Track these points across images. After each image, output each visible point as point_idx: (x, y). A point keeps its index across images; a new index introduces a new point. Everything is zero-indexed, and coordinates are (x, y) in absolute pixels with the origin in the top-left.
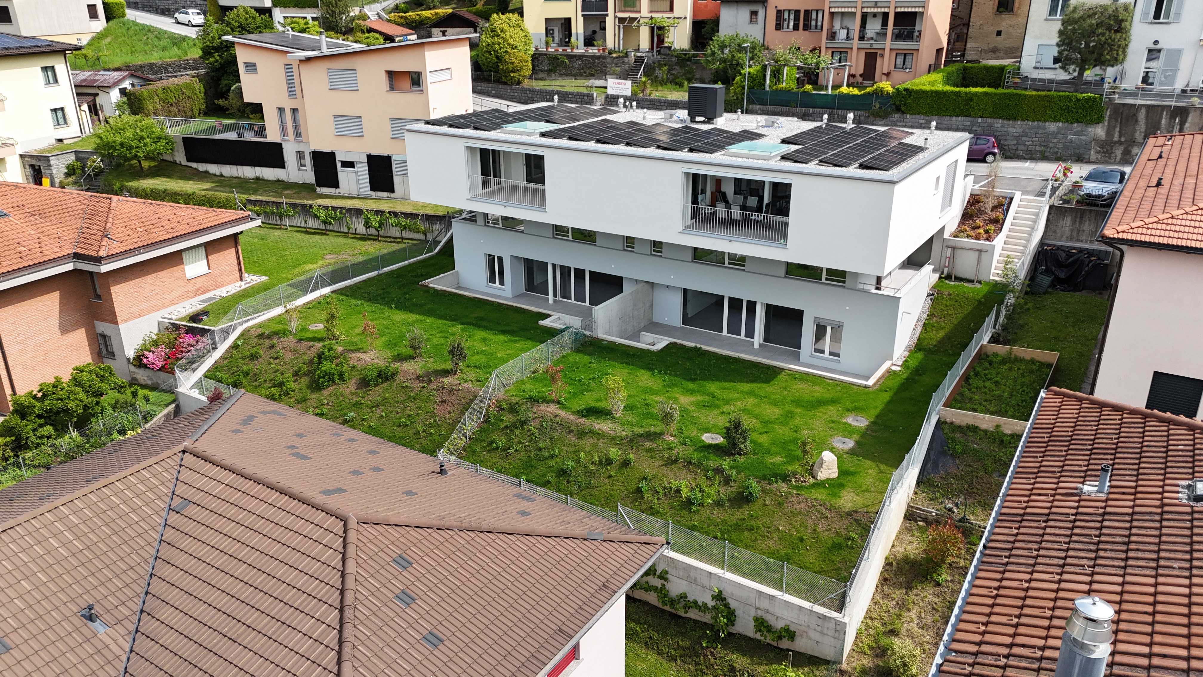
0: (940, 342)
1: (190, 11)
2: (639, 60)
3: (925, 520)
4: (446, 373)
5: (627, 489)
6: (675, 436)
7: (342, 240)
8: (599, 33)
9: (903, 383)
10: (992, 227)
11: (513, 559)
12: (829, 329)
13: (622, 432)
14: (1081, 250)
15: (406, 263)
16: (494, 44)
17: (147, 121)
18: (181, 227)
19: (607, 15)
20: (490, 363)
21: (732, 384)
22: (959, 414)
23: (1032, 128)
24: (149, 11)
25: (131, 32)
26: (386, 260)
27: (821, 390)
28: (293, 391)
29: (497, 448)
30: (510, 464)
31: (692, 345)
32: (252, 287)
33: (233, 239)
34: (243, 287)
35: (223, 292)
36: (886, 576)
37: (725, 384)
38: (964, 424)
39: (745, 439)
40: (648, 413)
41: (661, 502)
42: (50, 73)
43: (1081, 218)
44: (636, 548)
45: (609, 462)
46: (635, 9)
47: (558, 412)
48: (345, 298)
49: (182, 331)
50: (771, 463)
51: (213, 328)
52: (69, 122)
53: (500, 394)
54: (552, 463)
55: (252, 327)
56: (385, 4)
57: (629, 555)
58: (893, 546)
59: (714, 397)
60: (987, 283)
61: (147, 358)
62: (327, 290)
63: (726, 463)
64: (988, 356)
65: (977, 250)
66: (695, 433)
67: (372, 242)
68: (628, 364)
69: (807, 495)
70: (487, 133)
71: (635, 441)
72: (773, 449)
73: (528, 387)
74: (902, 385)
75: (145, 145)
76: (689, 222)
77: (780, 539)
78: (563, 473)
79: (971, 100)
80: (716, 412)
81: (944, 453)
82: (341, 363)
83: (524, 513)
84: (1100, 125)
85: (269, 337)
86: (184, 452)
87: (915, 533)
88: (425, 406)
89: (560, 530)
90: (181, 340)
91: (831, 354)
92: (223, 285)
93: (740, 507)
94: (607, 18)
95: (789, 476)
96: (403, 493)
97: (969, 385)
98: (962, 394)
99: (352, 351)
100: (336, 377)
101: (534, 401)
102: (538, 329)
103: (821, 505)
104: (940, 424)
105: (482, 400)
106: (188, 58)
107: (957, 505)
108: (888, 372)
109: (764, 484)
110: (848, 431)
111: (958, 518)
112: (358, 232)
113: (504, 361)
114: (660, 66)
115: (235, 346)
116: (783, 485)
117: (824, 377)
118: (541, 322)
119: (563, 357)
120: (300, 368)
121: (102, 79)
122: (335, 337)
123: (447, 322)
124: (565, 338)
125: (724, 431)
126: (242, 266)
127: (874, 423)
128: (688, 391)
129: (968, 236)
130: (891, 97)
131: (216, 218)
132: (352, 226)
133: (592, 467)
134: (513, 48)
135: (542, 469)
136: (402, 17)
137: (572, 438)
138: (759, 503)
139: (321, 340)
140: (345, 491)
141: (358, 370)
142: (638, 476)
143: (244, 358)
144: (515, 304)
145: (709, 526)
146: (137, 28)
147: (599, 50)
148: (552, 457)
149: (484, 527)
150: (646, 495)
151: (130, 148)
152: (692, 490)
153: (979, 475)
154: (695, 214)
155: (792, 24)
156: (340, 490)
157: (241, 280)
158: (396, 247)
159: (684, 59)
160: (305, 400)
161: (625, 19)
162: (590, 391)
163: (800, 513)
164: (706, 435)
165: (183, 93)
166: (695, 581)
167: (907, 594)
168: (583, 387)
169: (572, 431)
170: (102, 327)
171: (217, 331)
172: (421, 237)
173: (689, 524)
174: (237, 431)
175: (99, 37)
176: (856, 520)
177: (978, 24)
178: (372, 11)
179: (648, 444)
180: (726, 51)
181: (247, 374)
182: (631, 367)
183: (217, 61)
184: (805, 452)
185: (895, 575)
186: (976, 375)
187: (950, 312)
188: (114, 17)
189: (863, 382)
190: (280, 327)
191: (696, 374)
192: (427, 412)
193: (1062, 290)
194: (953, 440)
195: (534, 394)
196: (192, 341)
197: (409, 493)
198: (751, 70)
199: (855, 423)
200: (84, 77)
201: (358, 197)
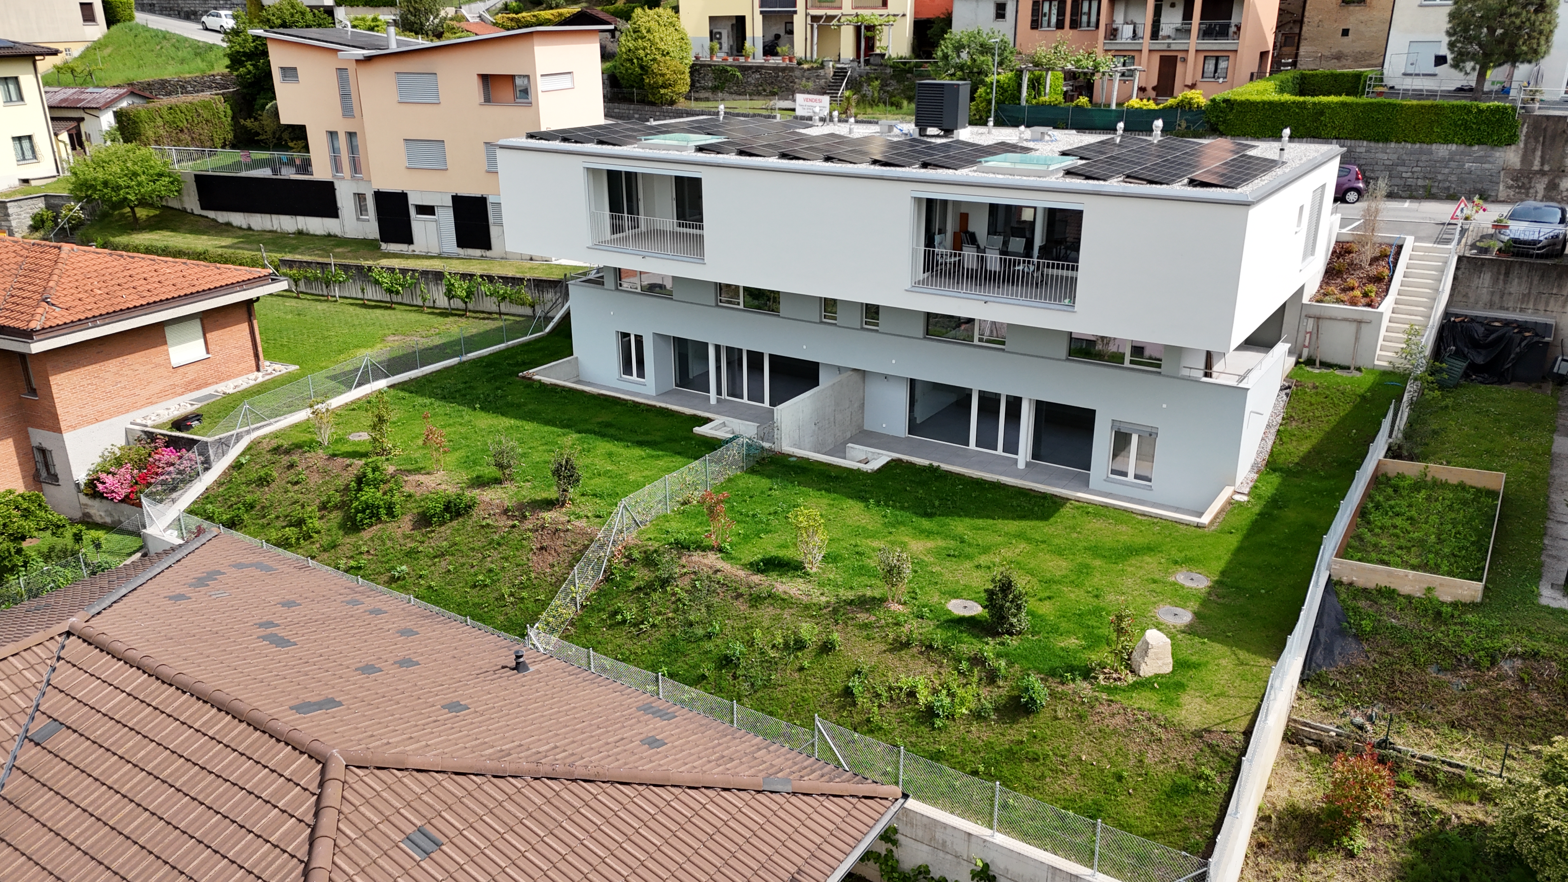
0: (1304, 459)
1: (223, 13)
2: (840, 74)
3: (1318, 743)
4: (550, 504)
5: (829, 690)
6: (905, 603)
7: (414, 316)
8: (784, 37)
9: (1256, 521)
10: (1372, 288)
11: (630, 831)
12: (1135, 438)
13: (820, 597)
14: (1507, 323)
15: (502, 346)
16: (637, 49)
17: (144, 151)
18: (163, 290)
19: (795, 12)
20: (618, 490)
21: (990, 522)
22: (1364, 569)
23: (1411, 153)
24: (169, 15)
25: (139, 40)
26: (471, 343)
27: (1130, 531)
28: (318, 532)
29: (624, 621)
30: (643, 647)
31: (925, 462)
32: (273, 381)
33: (245, 309)
34: (260, 380)
35: (229, 387)
36: (1262, 839)
37: (980, 522)
38: (1371, 585)
39: (1019, 608)
40: (862, 567)
41: (883, 711)
42: (12, 87)
43: (1507, 274)
44: (849, 807)
45: (800, 645)
46: (835, 5)
47: (720, 564)
48: (407, 395)
49: (160, 443)
50: (1062, 649)
51: (205, 439)
52: (39, 156)
53: (631, 537)
54: (708, 645)
55: (264, 437)
56: (488, 4)
57: (838, 820)
58: (1269, 787)
59: (962, 541)
60: (1372, 370)
61: (104, 483)
62: (382, 384)
63: (989, 648)
64: (1389, 479)
65: (1355, 321)
66: (936, 599)
67: (456, 318)
68: (828, 491)
69: (1126, 703)
70: (616, 148)
71: (842, 611)
72: (1064, 625)
73: (674, 525)
74: (1255, 523)
75: (139, 184)
76: (921, 276)
77: (1083, 776)
78: (726, 662)
79: (1322, 113)
80: (968, 564)
81: (1342, 633)
82: (391, 490)
83: (653, 742)
84: (1513, 147)
85: (288, 452)
86: (69, 634)
87: (1303, 764)
88: (515, 556)
89: (715, 774)
90: (157, 457)
91: (1136, 477)
92: (229, 377)
93: (1014, 721)
94: (795, 16)
95: (1094, 670)
96: (443, 707)
97: (1369, 523)
98: (1360, 538)
99: (409, 472)
100: (383, 511)
101: (683, 547)
102: (692, 439)
103: (1149, 719)
104: (1331, 585)
105: (601, 547)
106: (215, 73)
107: (1370, 719)
108: (1230, 503)
109: (1053, 683)
110: (1179, 596)
111: (1376, 740)
112: (438, 304)
113: (639, 486)
114: (869, 80)
115: (237, 466)
116: (1085, 684)
117: (1132, 512)
118: (697, 430)
119: (730, 480)
120: (329, 497)
121: (90, 97)
122: (384, 451)
123: (556, 429)
124: (733, 452)
125: (983, 595)
126: (260, 349)
127: (1219, 583)
128: (922, 532)
129: (1339, 301)
130: (1204, 112)
131: (218, 277)
132: (428, 296)
133: (772, 654)
134: (663, 55)
135: (694, 656)
136: (512, 20)
137: (741, 606)
138: (1044, 716)
139: (365, 455)
140: (340, 704)
141: (416, 501)
142: (846, 668)
143: (248, 483)
144: (658, 404)
145: (963, 752)
146: (147, 34)
147: (784, 60)
148: (709, 636)
149: (579, 772)
150: (860, 701)
151: (117, 188)
152: (935, 692)
153: (1405, 669)
154: (930, 264)
155: (1054, 19)
156: (330, 703)
157: (258, 370)
158: (490, 325)
159: (903, 70)
160: (334, 547)
161: (821, 17)
162: (770, 531)
163: (1115, 732)
164: (954, 601)
165: (199, 115)
166: (943, 847)
167: (1298, 870)
168: (759, 527)
169: (740, 595)
170: (39, 437)
171: (212, 443)
172: (528, 311)
173: (933, 748)
174: (178, 598)
175: (97, 46)
176: (1209, 746)
177: (1317, 19)
178: (470, 12)
179: (862, 617)
180: (964, 55)
181: (251, 507)
182: (834, 495)
183: (249, 72)
184: (1120, 631)
185: (1276, 837)
186: (1377, 507)
187: (1317, 414)
188: (119, 21)
189: (1196, 520)
190: (306, 437)
191: (934, 506)
192: (518, 565)
193: (1481, 382)
194: (1356, 610)
195: (682, 537)
196: (173, 458)
197: (455, 707)
198: (1002, 78)
199: (1188, 584)
200: (65, 96)
201: (439, 257)
